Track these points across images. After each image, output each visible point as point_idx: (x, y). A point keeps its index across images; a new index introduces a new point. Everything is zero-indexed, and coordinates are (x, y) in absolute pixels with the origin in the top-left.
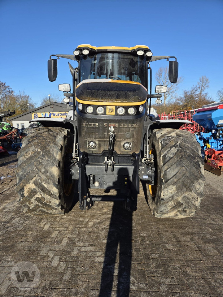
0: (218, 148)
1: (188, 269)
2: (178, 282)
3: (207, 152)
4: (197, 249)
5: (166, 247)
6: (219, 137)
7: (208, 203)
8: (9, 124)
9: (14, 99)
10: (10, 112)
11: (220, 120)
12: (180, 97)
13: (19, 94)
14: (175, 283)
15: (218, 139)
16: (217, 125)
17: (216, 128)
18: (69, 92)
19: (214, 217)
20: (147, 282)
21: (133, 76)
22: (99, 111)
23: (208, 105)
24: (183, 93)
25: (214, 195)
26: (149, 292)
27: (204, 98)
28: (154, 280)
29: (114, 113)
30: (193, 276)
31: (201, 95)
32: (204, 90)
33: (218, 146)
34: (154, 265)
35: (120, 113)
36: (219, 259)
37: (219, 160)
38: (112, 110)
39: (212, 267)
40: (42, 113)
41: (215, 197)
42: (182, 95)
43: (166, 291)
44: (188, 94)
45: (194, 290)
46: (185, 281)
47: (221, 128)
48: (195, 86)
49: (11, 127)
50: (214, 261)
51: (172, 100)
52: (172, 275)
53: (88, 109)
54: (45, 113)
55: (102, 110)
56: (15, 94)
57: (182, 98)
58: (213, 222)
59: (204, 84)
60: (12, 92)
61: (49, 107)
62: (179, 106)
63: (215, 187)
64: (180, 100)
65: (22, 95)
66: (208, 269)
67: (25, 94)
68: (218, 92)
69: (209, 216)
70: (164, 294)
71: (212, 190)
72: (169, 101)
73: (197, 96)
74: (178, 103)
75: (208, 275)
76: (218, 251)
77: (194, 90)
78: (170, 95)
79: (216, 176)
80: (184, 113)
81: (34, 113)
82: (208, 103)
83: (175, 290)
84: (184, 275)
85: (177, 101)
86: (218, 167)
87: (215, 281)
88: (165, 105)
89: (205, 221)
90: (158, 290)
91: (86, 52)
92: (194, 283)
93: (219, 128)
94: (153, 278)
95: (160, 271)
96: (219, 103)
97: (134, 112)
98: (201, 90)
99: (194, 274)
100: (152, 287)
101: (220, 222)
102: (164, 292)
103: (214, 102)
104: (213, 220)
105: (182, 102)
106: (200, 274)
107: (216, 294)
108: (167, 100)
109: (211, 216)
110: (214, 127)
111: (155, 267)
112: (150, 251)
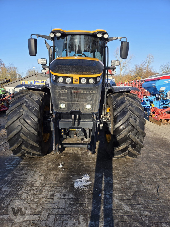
0: (159, 107)
1: (141, 174)
2: (135, 180)
3: (152, 109)
4: (146, 165)
5: (127, 164)
6: (161, 100)
7: (152, 141)
8: (4, 90)
9: (5, 70)
10: (6, 80)
11: (161, 88)
12: (132, 69)
13: (9, 66)
14: (134, 180)
15: (160, 101)
16: (159, 91)
17: (158, 93)
18: (46, 64)
19: (156, 149)
20: (118, 180)
21: (95, 52)
22: (67, 81)
23: (153, 76)
24: (135, 67)
25: (157, 137)
26: (120, 184)
27: (150, 70)
28: (122, 179)
29: (78, 83)
30: (144, 177)
31: (148, 68)
32: (150, 64)
33: (159, 106)
34: (121, 172)
35: (83, 83)
36: (158, 169)
37: (160, 115)
38: (77, 80)
39: (155, 173)
40: (29, 81)
41: (157, 138)
42: (134, 68)
43: (129, 183)
44: (139, 67)
45: (145, 183)
46: (139, 179)
47: (162, 93)
48: (143, 61)
49: (5, 92)
50: (156, 171)
51: (126, 72)
52: (132, 177)
53: (59, 79)
54: (30, 81)
55: (70, 80)
56: (6, 66)
57: (133, 70)
58: (155, 152)
59: (150, 59)
60: (4, 64)
61: (34, 76)
62: (132, 76)
63: (157, 132)
64: (133, 72)
65: (11, 66)
66: (152, 174)
67: (14, 66)
68: (160, 66)
69: (153, 149)
70: (128, 185)
71: (155, 134)
72: (124, 72)
73: (145, 69)
74: (130, 74)
75: (152, 177)
76: (158, 166)
77: (143, 65)
78: (125, 68)
79: (158, 126)
80: (135, 82)
81: (22, 81)
82: (153, 74)
83: (134, 183)
84: (139, 177)
85: (130, 72)
86: (159, 119)
87: (156, 179)
88: (121, 75)
89: (151, 151)
90: (125, 183)
91: (59, 35)
92: (144, 180)
93: (160, 93)
94: (121, 178)
95: (125, 175)
96: (161, 74)
97: (93, 82)
98: (148, 64)
99: (144, 176)
100: (121, 182)
101: (159, 152)
102: (128, 184)
103: (157, 73)
104: (156, 151)
105: (134, 73)
106: (148, 176)
107: (157, 185)
108: (123, 71)
109: (154, 149)
110: (157, 92)
111: (122, 173)
112: (118, 166)
